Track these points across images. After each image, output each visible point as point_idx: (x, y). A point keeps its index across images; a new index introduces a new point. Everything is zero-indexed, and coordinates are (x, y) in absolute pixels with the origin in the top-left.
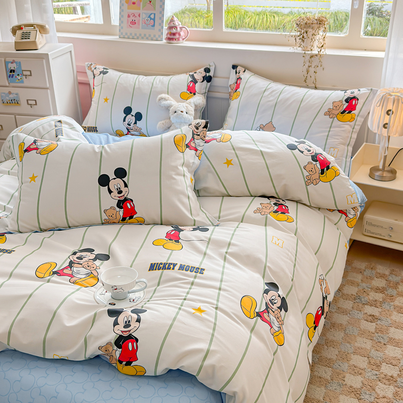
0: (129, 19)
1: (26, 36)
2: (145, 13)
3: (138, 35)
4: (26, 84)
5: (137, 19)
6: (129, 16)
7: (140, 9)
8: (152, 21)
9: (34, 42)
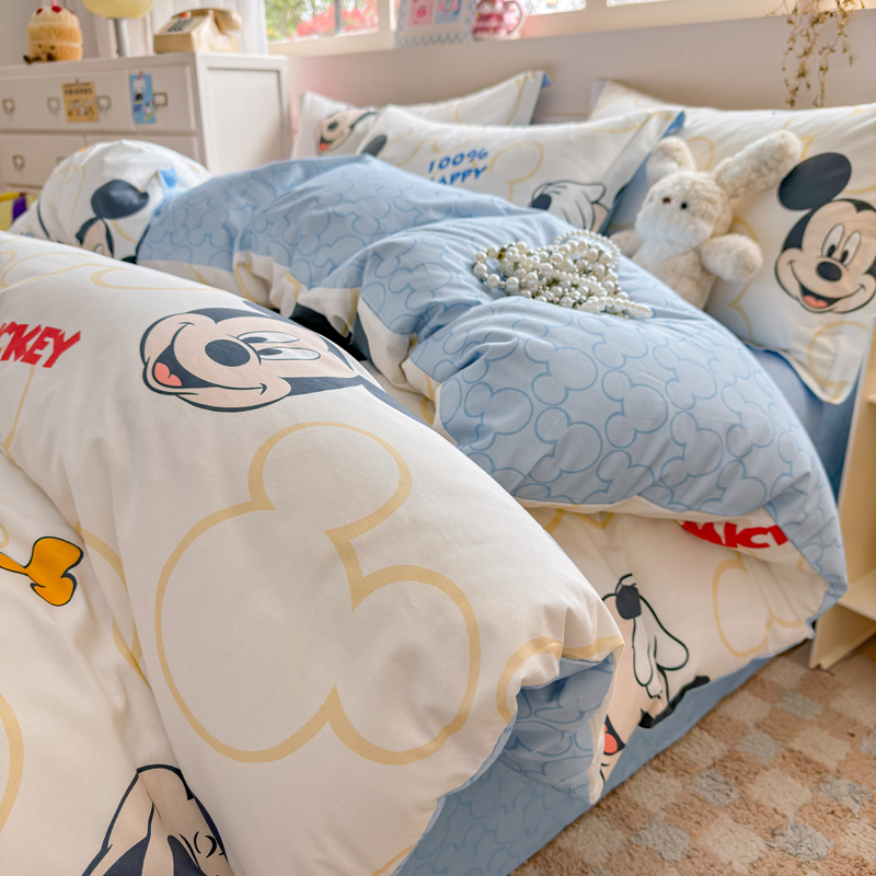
0: (415, 5)
3: (427, 38)
4: (159, 125)
8: (456, 1)
9: (188, 37)
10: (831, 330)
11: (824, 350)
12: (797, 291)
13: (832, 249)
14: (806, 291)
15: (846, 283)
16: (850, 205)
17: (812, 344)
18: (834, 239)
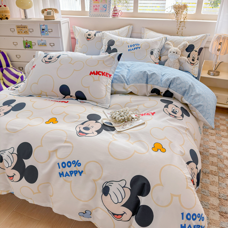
0: (94, 8)
1: (49, 13)
2: (102, 5)
3: (98, 15)
4: (50, 36)
5: (98, 8)
6: (94, 6)
7: (99, 3)
8: (105, 8)
9: (53, 16)
10: (194, 67)
11: (194, 70)
12: (190, 63)
13: (193, 57)
14: (191, 63)
15: (195, 61)
16: (195, 51)
17: (192, 70)
18: (193, 56)
